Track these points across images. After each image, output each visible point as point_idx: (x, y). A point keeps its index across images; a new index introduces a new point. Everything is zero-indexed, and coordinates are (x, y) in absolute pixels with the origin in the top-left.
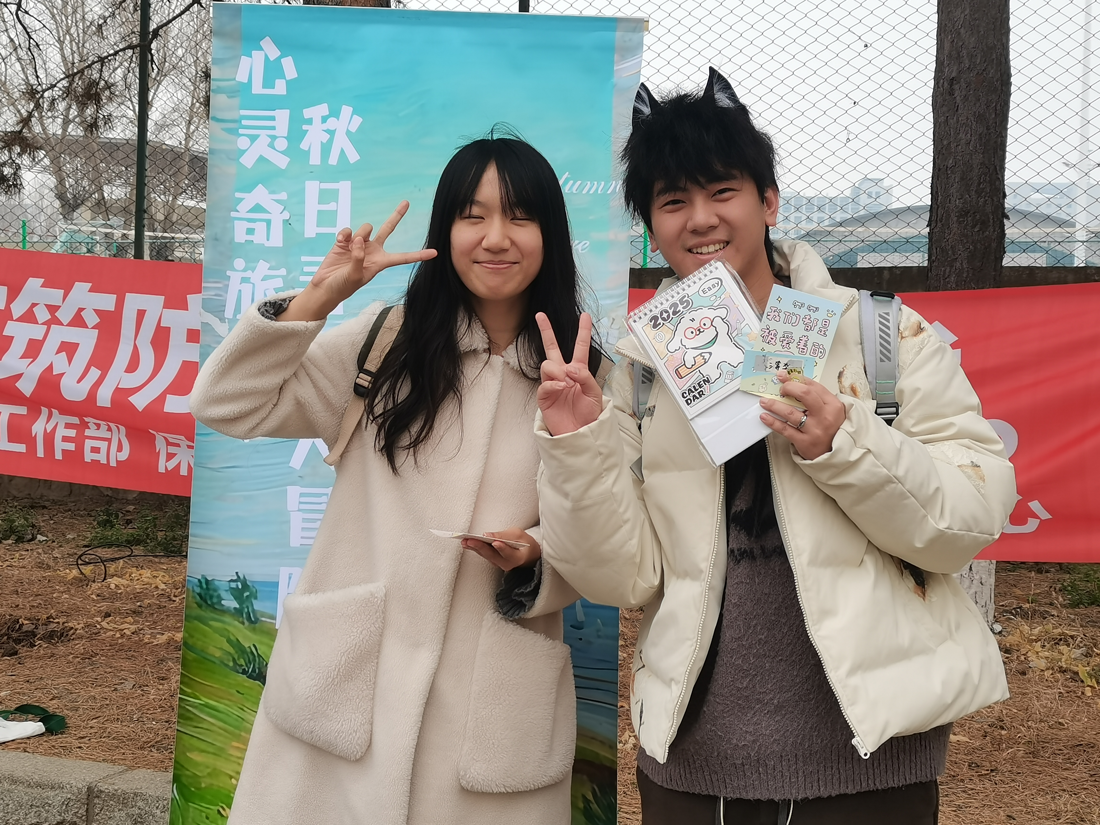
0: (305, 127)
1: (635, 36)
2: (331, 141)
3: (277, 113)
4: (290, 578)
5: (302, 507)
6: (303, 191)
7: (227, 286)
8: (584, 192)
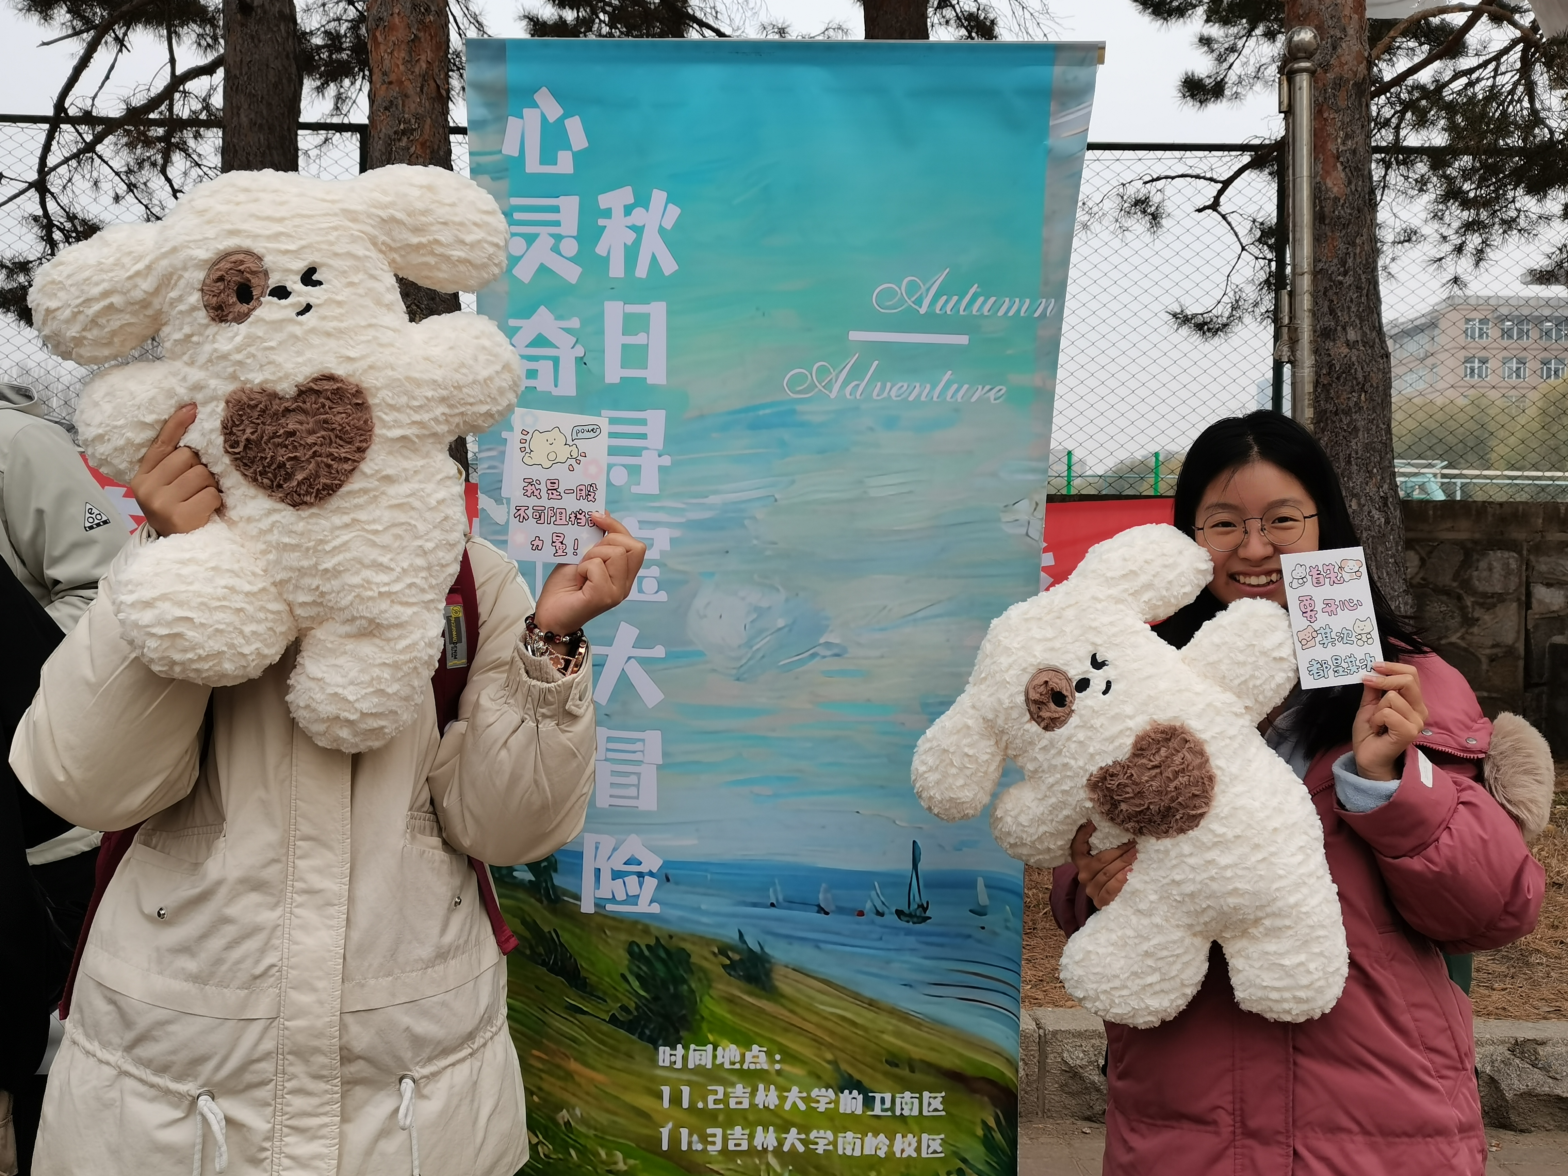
0: (601, 222)
1: (1081, 73)
2: (637, 242)
3: (561, 201)
4: (597, 848)
5: (611, 755)
6: (601, 315)
7: (503, 453)
8: (1000, 313)
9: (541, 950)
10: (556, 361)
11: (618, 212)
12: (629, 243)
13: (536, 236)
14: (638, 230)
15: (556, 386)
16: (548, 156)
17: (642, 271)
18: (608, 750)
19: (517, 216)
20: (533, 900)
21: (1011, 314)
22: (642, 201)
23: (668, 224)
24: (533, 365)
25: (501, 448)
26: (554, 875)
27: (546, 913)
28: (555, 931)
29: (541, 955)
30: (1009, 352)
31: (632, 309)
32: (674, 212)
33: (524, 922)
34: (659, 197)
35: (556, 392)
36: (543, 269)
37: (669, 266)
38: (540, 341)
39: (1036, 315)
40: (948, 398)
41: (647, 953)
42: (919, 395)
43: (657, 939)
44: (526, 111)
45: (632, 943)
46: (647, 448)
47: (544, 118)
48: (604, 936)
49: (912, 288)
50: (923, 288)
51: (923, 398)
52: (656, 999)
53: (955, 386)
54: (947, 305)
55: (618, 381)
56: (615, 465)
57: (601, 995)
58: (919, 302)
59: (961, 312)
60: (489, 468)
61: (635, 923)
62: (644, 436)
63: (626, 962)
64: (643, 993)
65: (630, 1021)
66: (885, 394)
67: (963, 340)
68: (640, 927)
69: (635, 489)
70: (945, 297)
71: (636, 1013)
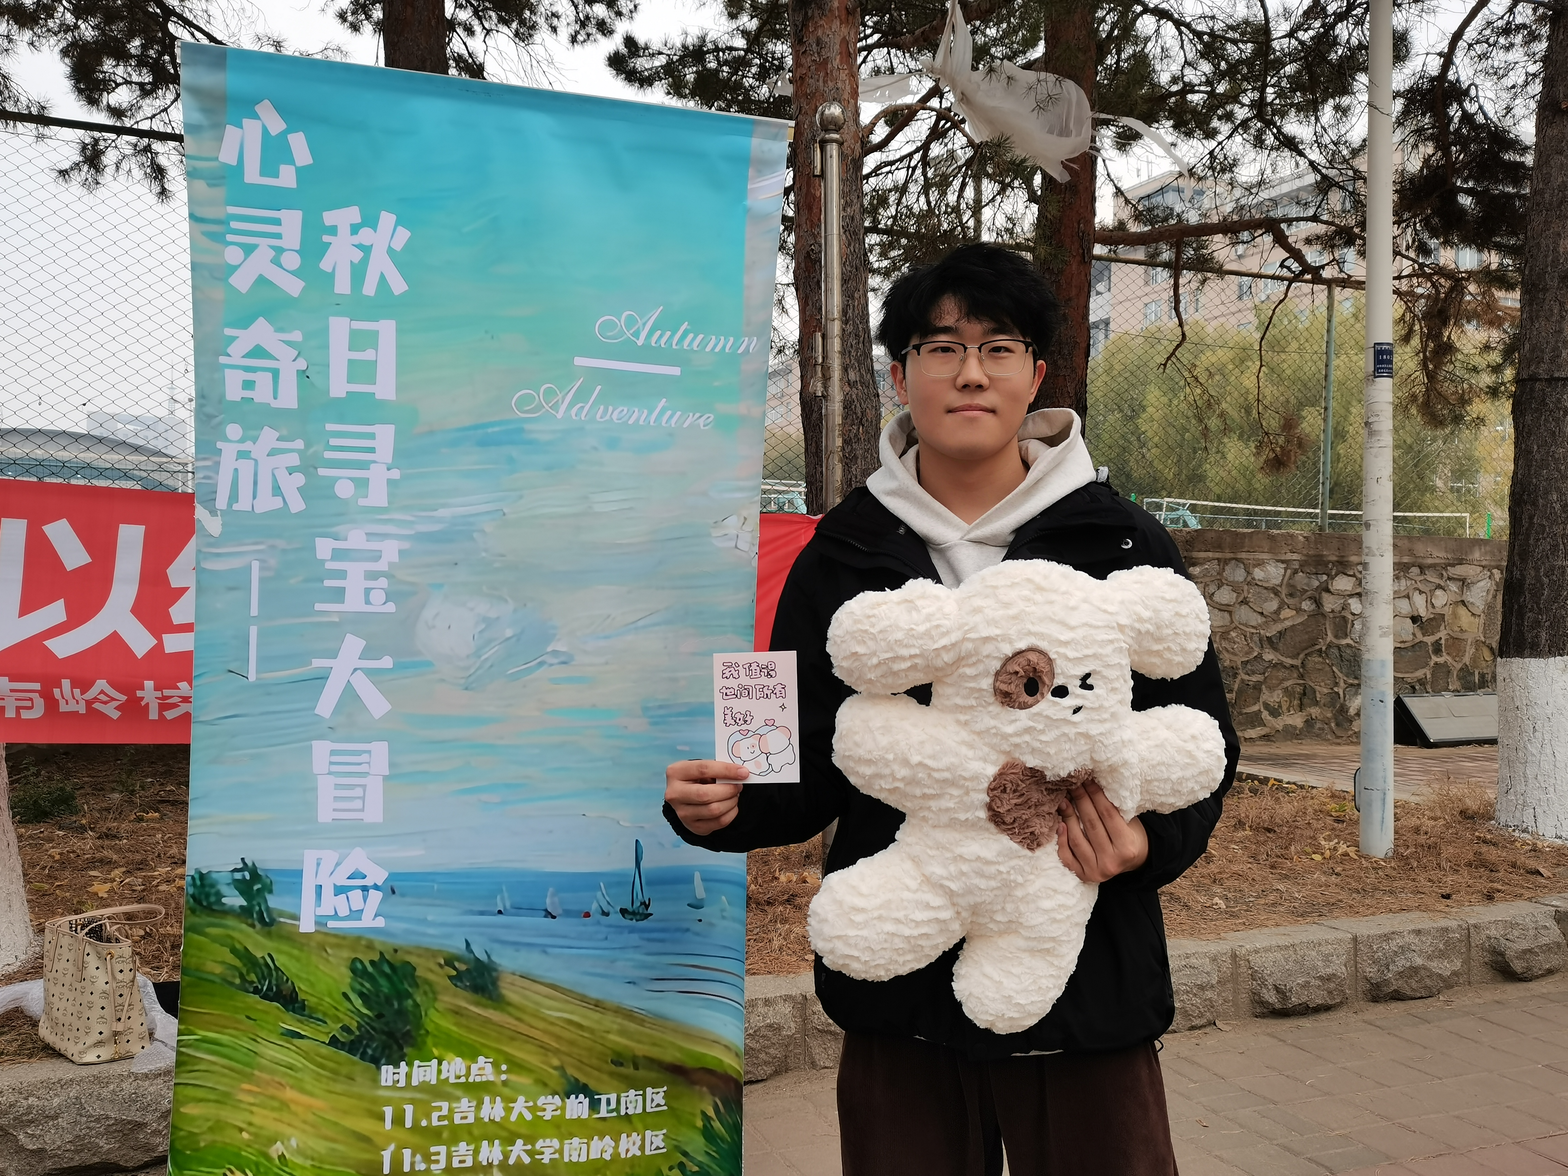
0: (326, 238)
1: (775, 146)
2: (365, 261)
3: (283, 214)
4: (318, 864)
5: (335, 768)
6: (325, 330)
7: (218, 464)
8: (708, 349)
9: (253, 977)
10: (275, 373)
11: (344, 230)
12: (356, 261)
13: (255, 247)
14: (366, 250)
15: (275, 398)
16: (269, 168)
17: (369, 288)
18: (331, 763)
19: (234, 225)
20: (244, 926)
21: (717, 350)
22: (370, 221)
23: (398, 245)
24: (250, 376)
25: (216, 459)
26: (269, 897)
27: (260, 938)
28: (270, 955)
29: (253, 982)
30: (716, 384)
31: (357, 325)
32: (403, 234)
33: (234, 951)
34: (387, 219)
35: (275, 404)
36: (262, 281)
37: (398, 285)
38: (258, 352)
39: (740, 351)
40: (663, 424)
41: (370, 969)
42: (638, 420)
43: (381, 954)
44: (246, 122)
45: (355, 960)
46: (375, 462)
47: (265, 130)
48: (324, 954)
49: (630, 321)
50: (640, 322)
51: (641, 422)
52: (379, 1016)
53: (669, 413)
54: (660, 339)
55: (344, 395)
56: (340, 478)
57: (320, 1016)
58: (636, 334)
59: (674, 347)
60: (204, 478)
61: (359, 938)
62: (372, 450)
63: (349, 980)
64: (365, 1011)
65: (352, 1041)
66: (607, 417)
67: (676, 371)
68: (363, 942)
69: (362, 502)
70: (659, 332)
71: (357, 1033)
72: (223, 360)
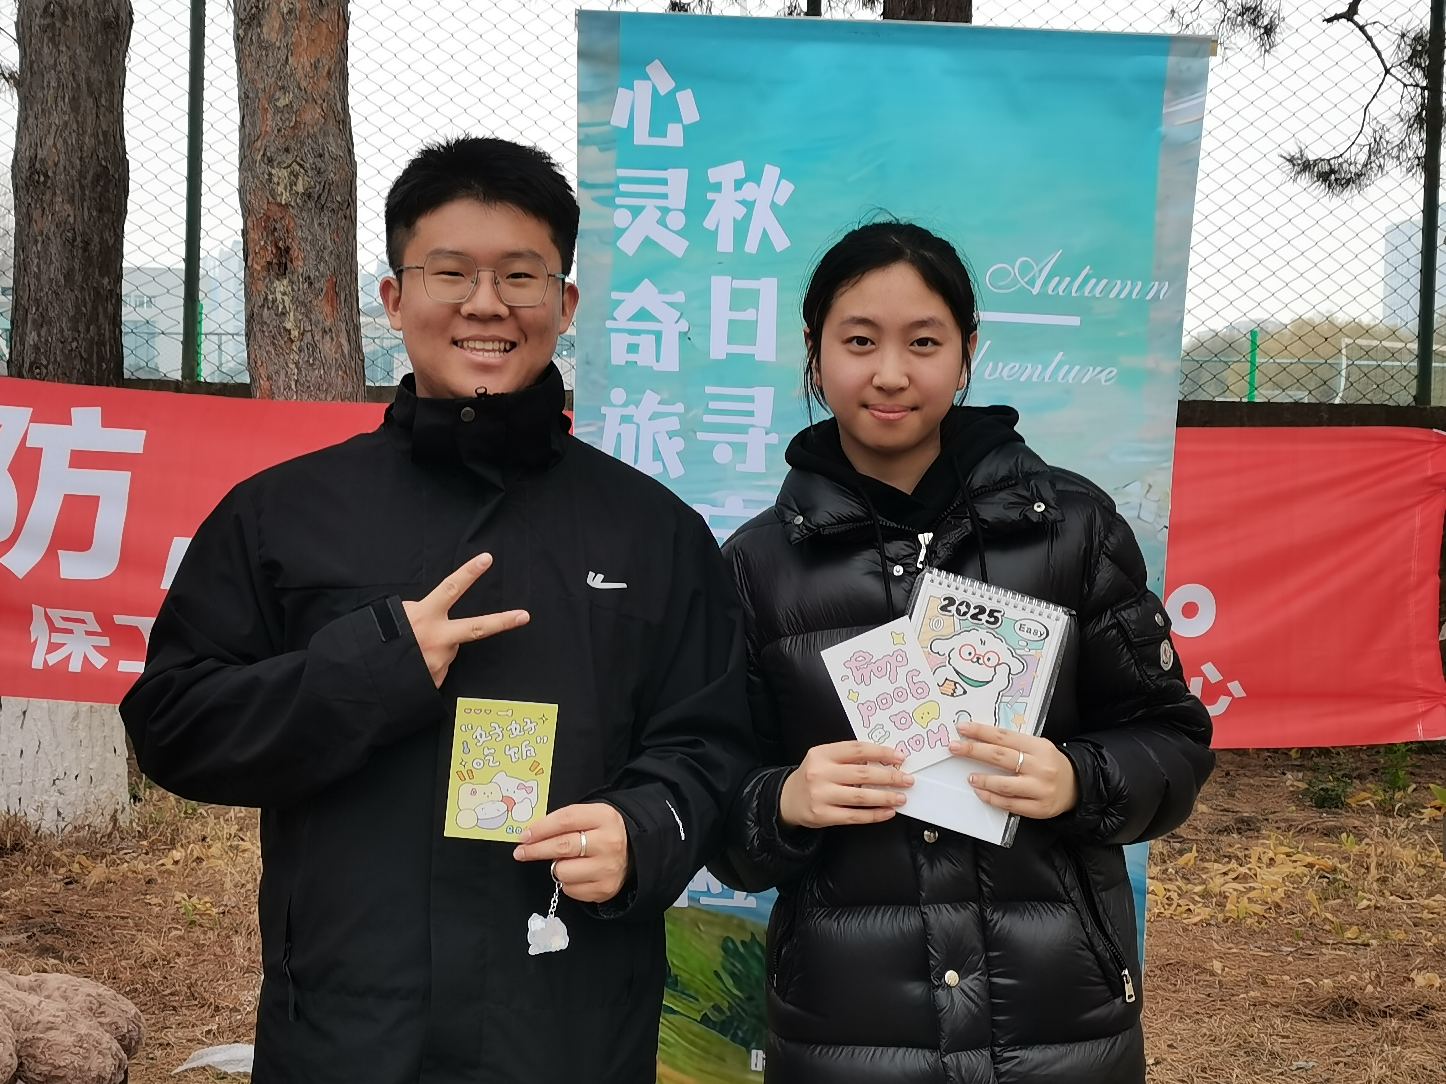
0: (710, 196)
1: (1195, 64)
2: (748, 217)
3: (670, 174)
6: (707, 291)
7: (602, 429)
8: (1112, 295)
10: (658, 336)
11: (728, 186)
12: (739, 218)
15: (658, 361)
16: (657, 128)
17: (751, 246)
19: (623, 187)
21: (1122, 296)
22: (754, 176)
23: (781, 199)
24: (634, 339)
25: (601, 424)
30: (1120, 334)
31: (739, 284)
32: (787, 188)
34: (771, 173)
35: (657, 367)
36: (648, 242)
37: (781, 242)
38: (643, 315)
39: (1149, 297)
40: (1059, 380)
41: (741, 950)
42: (1031, 376)
43: (753, 934)
44: (637, 83)
45: (727, 939)
46: (753, 426)
47: (655, 90)
48: (697, 930)
49: (1025, 268)
50: (1036, 269)
51: (1034, 379)
52: (750, 999)
53: (1067, 367)
54: (1059, 286)
55: (724, 357)
56: (719, 442)
57: (693, 993)
58: (1032, 282)
59: (1073, 294)
61: (731, 917)
62: (750, 414)
63: (720, 959)
64: (736, 992)
65: (724, 1021)
66: (997, 374)
67: (1075, 321)
68: (735, 922)
69: (740, 468)
70: (1057, 279)
71: (729, 1014)
72: (609, 324)
